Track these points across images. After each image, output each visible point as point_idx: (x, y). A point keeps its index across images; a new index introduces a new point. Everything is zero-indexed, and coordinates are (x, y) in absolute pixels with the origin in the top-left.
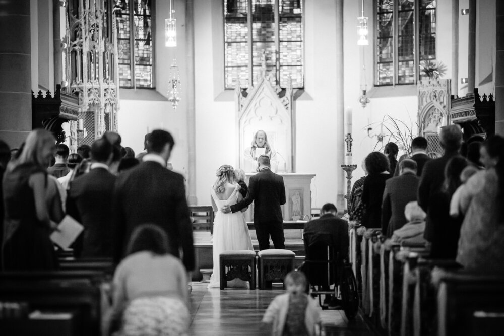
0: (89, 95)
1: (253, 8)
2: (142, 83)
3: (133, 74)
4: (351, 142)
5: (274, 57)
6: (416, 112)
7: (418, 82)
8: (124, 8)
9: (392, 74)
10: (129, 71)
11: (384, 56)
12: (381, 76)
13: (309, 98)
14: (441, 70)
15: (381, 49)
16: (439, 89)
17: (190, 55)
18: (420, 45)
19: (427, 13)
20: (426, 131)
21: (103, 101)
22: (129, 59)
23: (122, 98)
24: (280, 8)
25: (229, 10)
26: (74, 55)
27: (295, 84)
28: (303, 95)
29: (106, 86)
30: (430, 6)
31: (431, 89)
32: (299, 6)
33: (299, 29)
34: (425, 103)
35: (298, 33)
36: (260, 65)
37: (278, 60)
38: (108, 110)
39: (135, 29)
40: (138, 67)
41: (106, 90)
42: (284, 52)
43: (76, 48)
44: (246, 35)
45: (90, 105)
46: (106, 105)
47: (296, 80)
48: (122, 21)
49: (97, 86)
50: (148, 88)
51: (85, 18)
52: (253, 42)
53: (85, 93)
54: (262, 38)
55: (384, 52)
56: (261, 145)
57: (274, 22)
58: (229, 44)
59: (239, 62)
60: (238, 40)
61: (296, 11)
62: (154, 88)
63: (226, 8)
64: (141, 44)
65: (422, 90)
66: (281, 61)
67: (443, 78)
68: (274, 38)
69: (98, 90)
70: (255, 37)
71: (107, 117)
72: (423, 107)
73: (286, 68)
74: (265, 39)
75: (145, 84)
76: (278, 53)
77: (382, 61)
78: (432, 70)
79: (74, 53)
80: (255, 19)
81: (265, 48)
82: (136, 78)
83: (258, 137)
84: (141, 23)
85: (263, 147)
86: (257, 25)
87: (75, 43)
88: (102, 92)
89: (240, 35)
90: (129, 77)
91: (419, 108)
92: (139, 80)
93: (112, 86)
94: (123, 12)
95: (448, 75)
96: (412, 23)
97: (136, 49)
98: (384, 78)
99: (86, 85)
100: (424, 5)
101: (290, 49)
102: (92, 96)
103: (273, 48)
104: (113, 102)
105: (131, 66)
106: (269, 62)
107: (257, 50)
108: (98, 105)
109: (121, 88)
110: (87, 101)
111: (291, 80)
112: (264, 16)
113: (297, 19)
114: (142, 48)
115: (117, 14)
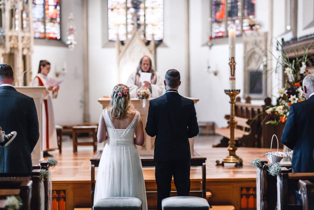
0: (10, 41)
2: (52, 35)
3: (45, 29)
4: (234, 66)
5: (142, 19)
9: (224, 30)
10: (43, 27)
11: (218, 17)
12: (216, 31)
13: (166, 46)
14: (260, 25)
15: (216, 12)
16: (258, 39)
17: (85, 16)
20: (249, 68)
21: (20, 46)
22: (43, 18)
23: (35, 44)
27: (156, 38)
28: (162, 45)
29: (23, 34)
31: (253, 38)
36: (132, 24)
38: (25, 52)
41: (22, 37)
42: (148, 15)
45: (11, 48)
46: (23, 49)
47: (157, 35)
49: (16, 34)
50: (56, 41)
53: (7, 39)
54: (134, 5)
55: (218, 14)
56: (146, 70)
59: (118, 23)
60: (118, 7)
62: (60, 40)
64: (52, 8)
65: (246, 40)
66: (147, 22)
67: (262, 31)
68: (142, 6)
69: (17, 37)
70: (129, 5)
71: (24, 57)
72: (247, 52)
74: (136, 6)
75: (54, 37)
77: (216, 21)
78: (254, 25)
81: (137, 12)
82: (47, 31)
83: (143, 62)
85: (148, 72)
88: (20, 39)
91: (245, 52)
92: (49, 33)
93: (27, 35)
95: (266, 28)
98: (218, 33)
99: (8, 33)
101: (153, 13)
102: (12, 42)
103: (141, 13)
104: (28, 46)
105: (44, 22)
106: (139, 22)
107: (132, 14)
108: (17, 49)
109: (35, 38)
110: (8, 45)
111: (153, 35)
114: (52, 11)
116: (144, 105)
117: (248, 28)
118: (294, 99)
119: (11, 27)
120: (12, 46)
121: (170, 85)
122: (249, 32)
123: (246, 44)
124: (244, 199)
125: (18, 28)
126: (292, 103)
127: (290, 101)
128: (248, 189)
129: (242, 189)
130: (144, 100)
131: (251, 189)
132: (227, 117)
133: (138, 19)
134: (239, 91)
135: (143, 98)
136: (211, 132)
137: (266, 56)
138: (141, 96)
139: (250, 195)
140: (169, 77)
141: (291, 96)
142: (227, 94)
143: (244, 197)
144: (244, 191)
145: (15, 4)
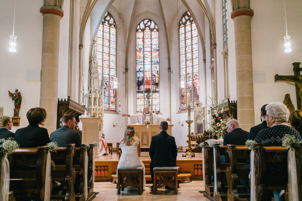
0: (93, 110)
1: (145, 89)
2: (112, 109)
3: (109, 106)
5: (151, 103)
6: (194, 117)
7: (194, 108)
8: (107, 87)
9: (185, 107)
10: (108, 106)
11: (183, 102)
12: (182, 107)
13: (161, 114)
14: (201, 104)
15: (182, 99)
16: (201, 110)
17: (127, 101)
18: (194, 97)
19: (196, 88)
20: (197, 122)
21: (98, 112)
22: (108, 102)
23: (105, 112)
24: (153, 89)
25: (138, 89)
26: (90, 99)
27: (157, 110)
28: (159, 113)
29: (99, 108)
30: (197, 86)
31: (198, 110)
32: (158, 88)
33: (158, 94)
34: (196, 114)
35: (158, 96)
36: (147, 105)
37: (152, 103)
38: (100, 115)
39: (110, 93)
40: (111, 104)
41: (99, 109)
42: (153, 101)
43: (90, 96)
44: (143, 96)
46: (99, 114)
47: (157, 109)
48: (106, 91)
49: (96, 108)
50: (114, 111)
51: (93, 87)
52: (145, 98)
54: (147, 97)
55: (183, 100)
57: (151, 93)
58: (138, 99)
59: (141, 104)
60: (141, 98)
61: (157, 90)
62: (116, 111)
63: (137, 89)
64: (112, 98)
65: (195, 110)
66: (153, 104)
67: (202, 106)
68: (151, 97)
69: (97, 109)
70: (145, 97)
72: (196, 115)
73: (154, 106)
74: (148, 97)
75: (113, 110)
76: (152, 101)
77: (182, 103)
78: (199, 104)
79: (89, 98)
80: (145, 92)
81: (148, 100)
82: (110, 107)
84: (112, 92)
86: (146, 94)
87: (90, 95)
88: (98, 110)
89: (141, 96)
90: (108, 107)
91: (195, 116)
92: (111, 108)
93: (101, 108)
94: (107, 88)
95: (204, 105)
96: (191, 91)
97: (110, 99)
98: (183, 108)
99: (93, 107)
100: (195, 86)
101: (155, 100)
102: (94, 111)
103: (151, 100)
104: (101, 113)
105: (109, 104)
106: (149, 104)
107: (146, 100)
108: (96, 114)
109: (104, 110)
110: (93, 112)
111: (156, 109)
112: (148, 91)
113: (157, 92)
114: (112, 99)
115: (105, 89)
116: (148, 127)
117: (196, 105)
118: (219, 125)
119: (94, 105)
120: (94, 113)
121: (162, 129)
122: (196, 107)
123: (195, 112)
124: (196, 171)
125: (97, 105)
126: (218, 126)
127: (217, 126)
128: (198, 165)
129: (195, 165)
130: (148, 125)
131: (199, 166)
132: (187, 141)
133: (149, 103)
134: (193, 121)
135: (147, 124)
136: (181, 151)
137: (204, 117)
138: (146, 123)
139: (199, 168)
140: (162, 125)
141: (217, 123)
142: (187, 122)
143: (196, 169)
144: (196, 167)
145: (96, 95)
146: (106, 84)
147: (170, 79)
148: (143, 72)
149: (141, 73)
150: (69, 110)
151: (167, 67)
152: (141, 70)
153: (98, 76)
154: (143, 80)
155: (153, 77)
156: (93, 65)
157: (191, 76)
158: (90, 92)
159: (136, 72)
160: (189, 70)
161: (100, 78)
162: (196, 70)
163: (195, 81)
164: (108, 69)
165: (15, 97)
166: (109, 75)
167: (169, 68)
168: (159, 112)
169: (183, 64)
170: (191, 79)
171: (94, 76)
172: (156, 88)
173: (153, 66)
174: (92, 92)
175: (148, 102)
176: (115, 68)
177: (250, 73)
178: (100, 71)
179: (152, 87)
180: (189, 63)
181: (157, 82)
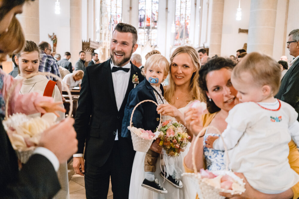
1: (146, 25)
7: (185, 44)
13: (158, 48)
19: (187, 27)
24: (152, 26)
33: (156, 31)
36: (147, 39)
37: (151, 38)
43: (101, 32)
44: (144, 32)
51: (104, 25)
52: (145, 34)
57: (150, 29)
60: (142, 33)
63: (139, 25)
68: (150, 33)
70: (146, 32)
73: (153, 40)
74: (148, 33)
77: (176, 39)
80: (146, 28)
81: (148, 35)
86: (146, 30)
98: (176, 44)
106: (149, 39)
107: (146, 36)
110: (104, 45)
111: (154, 43)
112: (148, 27)
113: (156, 28)
115: (113, 25)
119: (104, 39)
145: (106, 31)
146: (114, 21)
147: (166, 18)
148: (145, 10)
149: (143, 11)
150: (90, 49)
151: (165, 7)
152: (143, 9)
153: (107, 14)
154: (144, 18)
155: (153, 15)
156: (103, 5)
157: (184, 16)
158: (101, 29)
159: (139, 10)
160: (183, 12)
161: (109, 16)
162: (189, 12)
163: (187, 21)
164: (115, 8)
165: (53, 38)
166: (116, 13)
167: (167, 9)
168: (156, 46)
169: (178, 5)
170: (184, 19)
171: (104, 14)
172: (155, 25)
173: (154, 5)
174: (103, 28)
175: (148, 37)
176: (121, 7)
177: (221, 26)
178: (109, 9)
179: (152, 24)
180: (183, 5)
181: (156, 20)
